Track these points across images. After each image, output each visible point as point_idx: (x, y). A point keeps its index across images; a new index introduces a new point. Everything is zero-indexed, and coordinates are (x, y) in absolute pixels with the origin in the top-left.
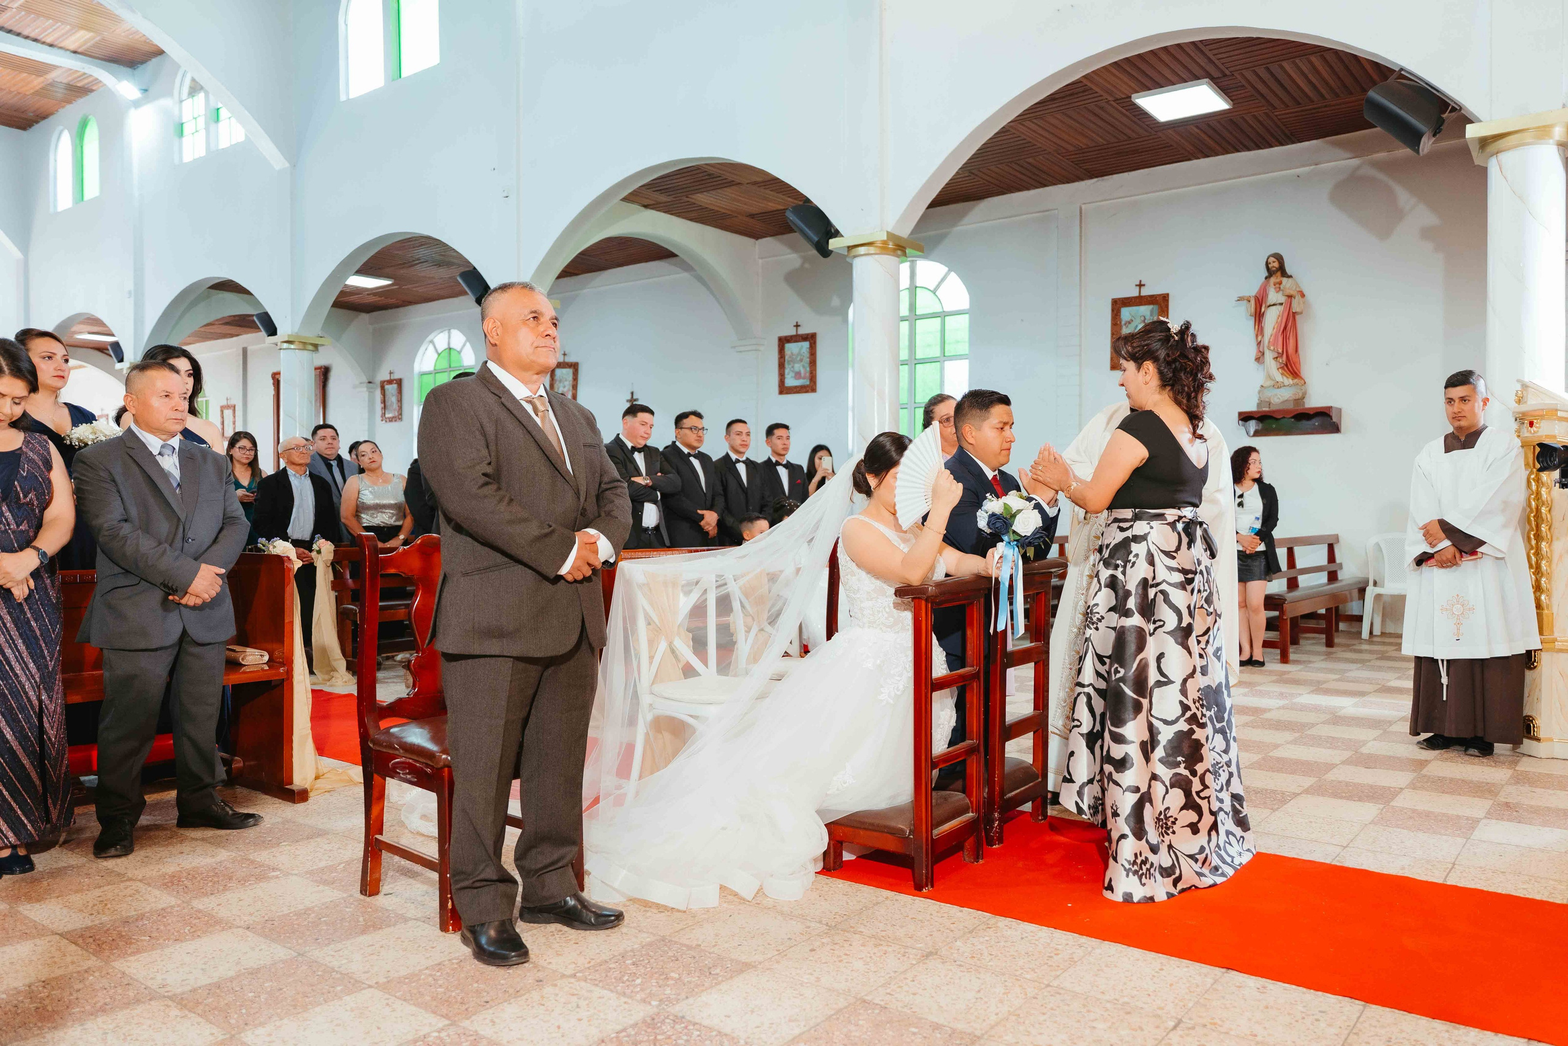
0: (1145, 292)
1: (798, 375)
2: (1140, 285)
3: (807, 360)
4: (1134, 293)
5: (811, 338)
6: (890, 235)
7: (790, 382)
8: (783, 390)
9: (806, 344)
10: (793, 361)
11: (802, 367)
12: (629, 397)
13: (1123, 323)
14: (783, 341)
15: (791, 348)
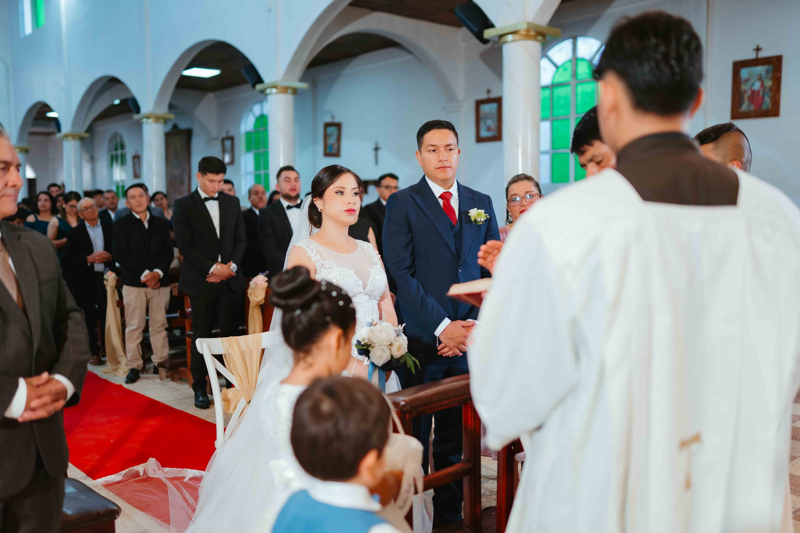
0: (762, 55)
1: (489, 129)
2: (758, 49)
3: (495, 117)
4: (751, 55)
5: (499, 101)
6: (529, 24)
7: (484, 133)
8: (479, 139)
9: (494, 106)
10: (486, 118)
11: (491, 123)
12: (373, 146)
13: (742, 80)
14: (479, 103)
15: (486, 108)
